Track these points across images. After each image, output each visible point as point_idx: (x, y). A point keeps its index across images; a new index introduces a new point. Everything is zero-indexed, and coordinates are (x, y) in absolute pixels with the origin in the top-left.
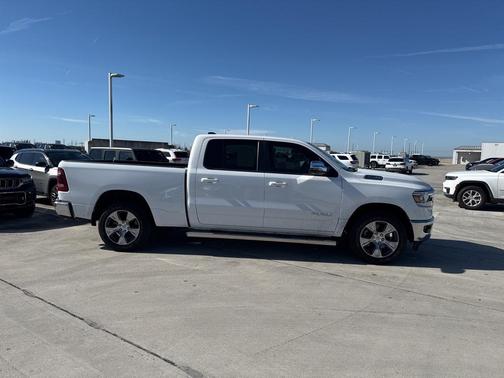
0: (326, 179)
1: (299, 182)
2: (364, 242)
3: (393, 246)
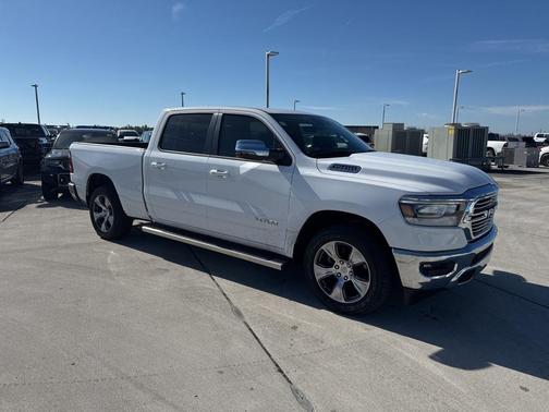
0: (274, 167)
1: (242, 172)
2: (320, 272)
3: (363, 287)
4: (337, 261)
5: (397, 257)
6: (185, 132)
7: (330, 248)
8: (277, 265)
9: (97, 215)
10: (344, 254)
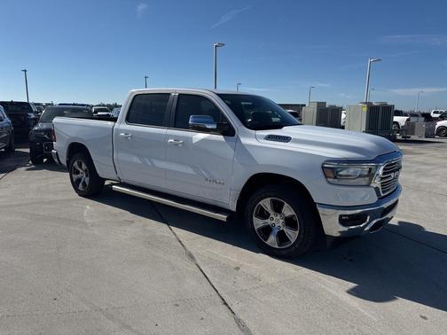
0: (221, 138)
1: (194, 141)
2: (258, 223)
3: (292, 235)
4: (272, 214)
5: (320, 210)
6: (147, 109)
7: (266, 203)
8: (223, 217)
9: (75, 177)
10: (278, 208)
